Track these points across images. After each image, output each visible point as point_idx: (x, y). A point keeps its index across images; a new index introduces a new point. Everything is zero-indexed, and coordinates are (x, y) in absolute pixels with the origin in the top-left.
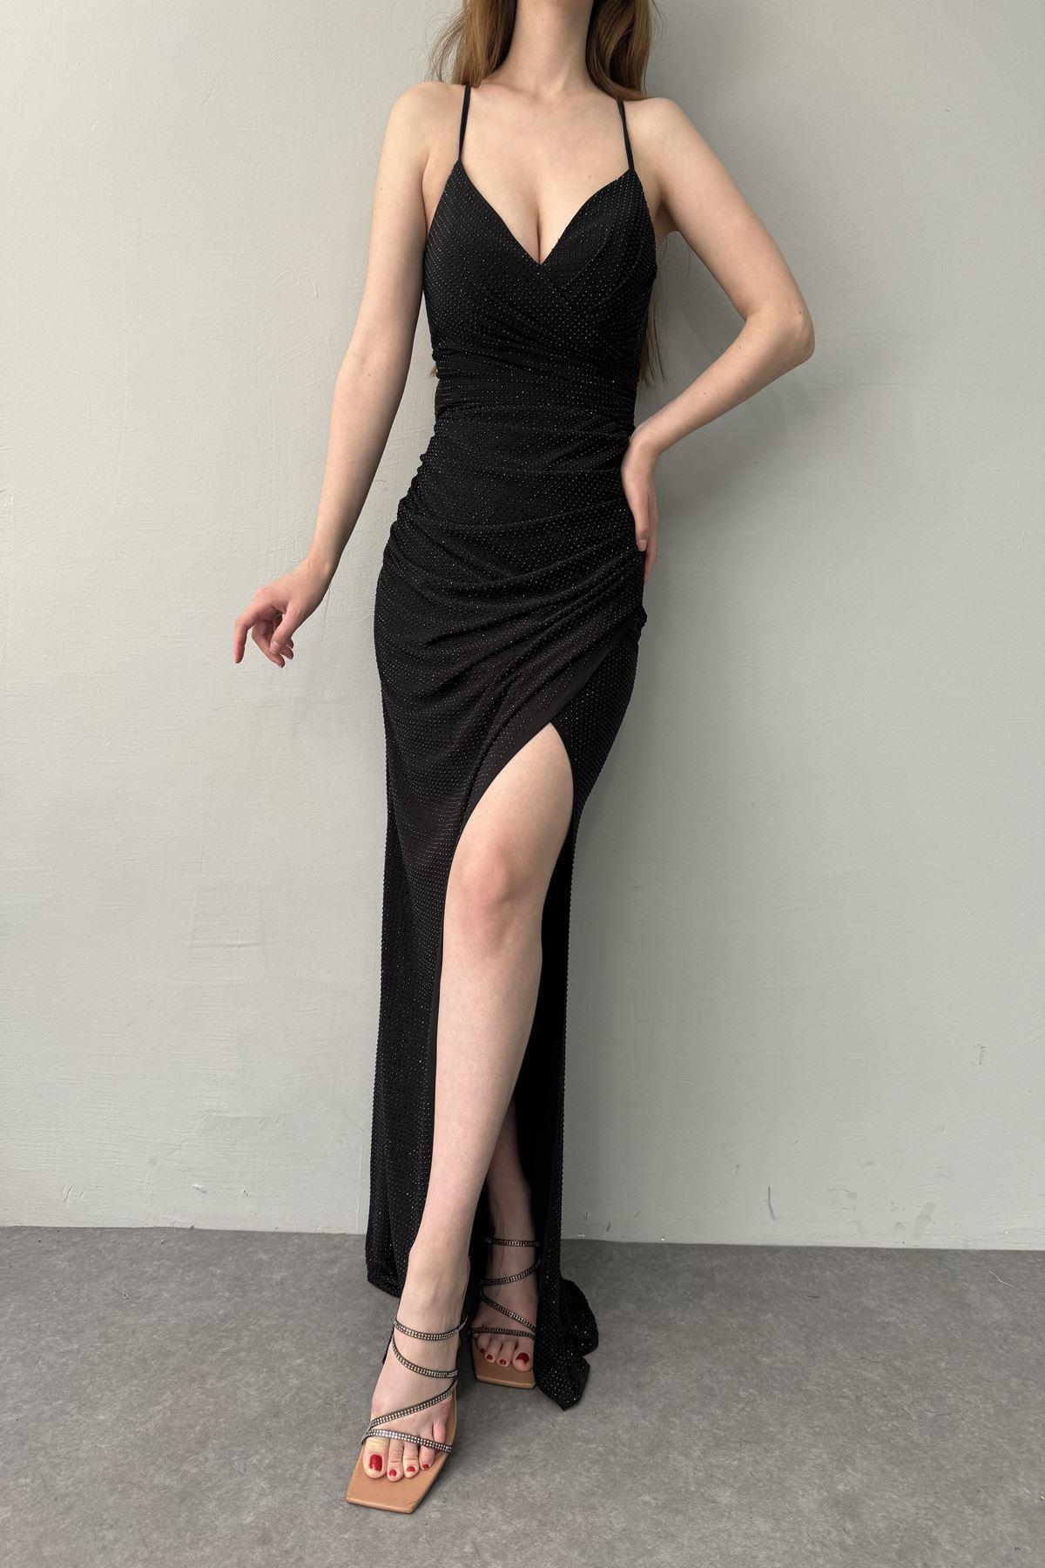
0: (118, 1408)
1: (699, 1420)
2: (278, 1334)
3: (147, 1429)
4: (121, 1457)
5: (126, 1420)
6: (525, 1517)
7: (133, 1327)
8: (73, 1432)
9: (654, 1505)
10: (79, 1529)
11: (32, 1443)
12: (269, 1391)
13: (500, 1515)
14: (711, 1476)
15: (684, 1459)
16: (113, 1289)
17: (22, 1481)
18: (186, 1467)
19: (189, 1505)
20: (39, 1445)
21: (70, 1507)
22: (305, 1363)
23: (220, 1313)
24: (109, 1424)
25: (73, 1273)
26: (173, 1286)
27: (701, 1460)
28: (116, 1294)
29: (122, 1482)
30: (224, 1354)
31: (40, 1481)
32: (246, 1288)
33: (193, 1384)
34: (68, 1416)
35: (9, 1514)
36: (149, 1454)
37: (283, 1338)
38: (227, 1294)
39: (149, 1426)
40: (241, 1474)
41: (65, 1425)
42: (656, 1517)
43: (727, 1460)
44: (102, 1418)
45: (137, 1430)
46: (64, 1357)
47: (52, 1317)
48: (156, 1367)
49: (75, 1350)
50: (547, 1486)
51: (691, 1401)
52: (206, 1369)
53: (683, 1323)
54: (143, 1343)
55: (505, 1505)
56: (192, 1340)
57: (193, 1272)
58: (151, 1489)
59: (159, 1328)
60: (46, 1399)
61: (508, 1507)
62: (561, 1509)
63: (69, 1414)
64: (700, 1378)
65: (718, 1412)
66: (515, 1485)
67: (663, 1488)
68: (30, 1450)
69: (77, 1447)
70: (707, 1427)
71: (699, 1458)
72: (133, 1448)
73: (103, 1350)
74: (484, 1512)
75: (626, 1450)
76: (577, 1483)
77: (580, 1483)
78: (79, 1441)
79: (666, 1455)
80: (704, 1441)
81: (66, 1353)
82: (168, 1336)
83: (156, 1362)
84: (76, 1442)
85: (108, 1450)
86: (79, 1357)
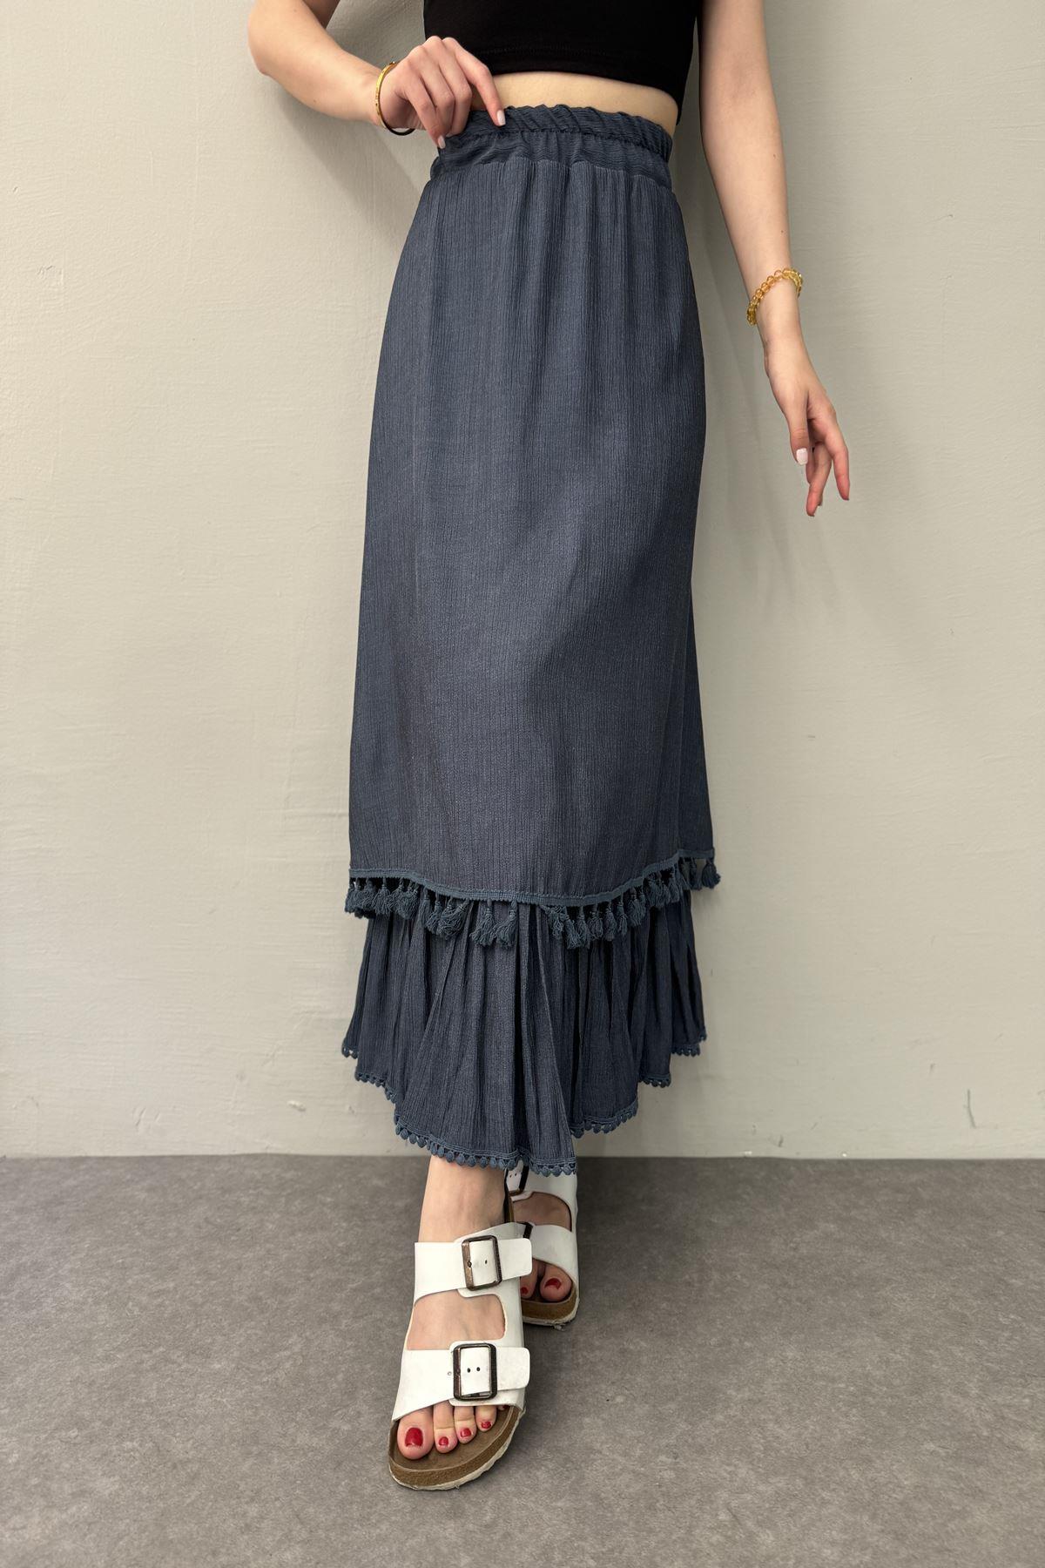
1: (962, 1352)
3: (277, 1379)
4: (250, 1412)
5: (248, 1369)
6: (784, 1474)
7: (239, 1261)
8: (184, 1384)
9: (944, 1454)
10: (210, 1504)
11: (134, 1398)
13: (751, 1473)
14: (1003, 1418)
15: (961, 1399)
16: (207, 1220)
17: (128, 1445)
18: (334, 1424)
19: (349, 1469)
20: (144, 1401)
21: (194, 1477)
23: (341, 1244)
24: (228, 1374)
25: (155, 1205)
26: (277, 1216)
27: (983, 1398)
28: (210, 1226)
29: (256, 1443)
30: (355, 1290)
31: (151, 1444)
32: (366, 1217)
33: (324, 1325)
34: (175, 1365)
35: (117, 1486)
36: (284, 1408)
38: (344, 1224)
39: (279, 1376)
41: (172, 1376)
42: (950, 1469)
43: (1014, 1397)
44: (217, 1366)
45: (265, 1380)
46: (159, 1296)
47: (137, 1252)
48: (275, 1307)
49: (171, 1289)
50: (800, 1435)
51: (943, 1330)
52: (336, 1308)
53: (901, 1243)
54: (253, 1279)
55: (754, 1460)
56: (312, 1275)
57: (299, 1201)
58: (295, 1451)
59: (270, 1262)
60: (143, 1346)
61: (758, 1463)
62: (827, 1462)
63: (176, 1362)
64: (944, 1303)
65: (982, 1342)
66: (759, 1435)
67: (948, 1433)
68: (132, 1407)
69: (191, 1403)
70: (975, 1360)
71: (979, 1397)
72: (262, 1401)
73: (205, 1288)
74: (729, 1469)
75: (885, 1389)
76: (837, 1431)
77: (840, 1430)
78: (193, 1395)
79: (937, 1393)
80: (977, 1376)
81: (160, 1293)
82: (281, 1271)
83: (274, 1300)
84: (189, 1396)
85: (232, 1406)
86: (178, 1296)
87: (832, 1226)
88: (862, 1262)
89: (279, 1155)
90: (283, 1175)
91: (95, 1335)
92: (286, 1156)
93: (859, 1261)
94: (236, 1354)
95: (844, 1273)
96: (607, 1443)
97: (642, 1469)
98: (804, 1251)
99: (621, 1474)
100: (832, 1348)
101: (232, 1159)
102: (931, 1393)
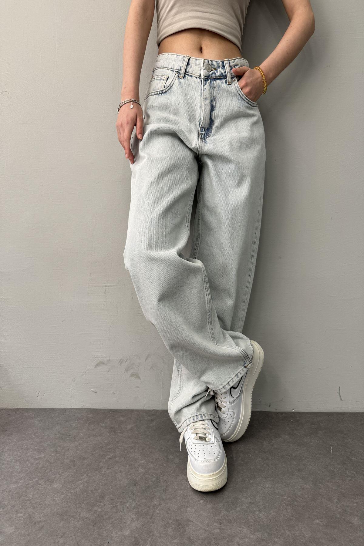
0: (62, 482)
1: (332, 485)
2: (132, 450)
3: (76, 491)
4: (65, 504)
5: (66, 487)
6: (261, 531)
7: (69, 447)
8: (43, 492)
9: (322, 524)
10: (46, 538)
11: (24, 497)
12: (130, 474)
13: (248, 531)
14: (346, 511)
15: (330, 503)
16: (59, 432)
17: (19, 515)
18: (95, 508)
19: (98, 526)
20: (27, 498)
21: (42, 527)
22: (145, 462)
23: (106, 441)
24: (59, 489)
25: (41, 426)
26: (85, 431)
27: (338, 503)
28: (60, 434)
29: (66, 515)
30: (109, 458)
31: (28, 515)
32: (117, 432)
33: (96, 472)
34: (40, 485)
35: (13, 531)
36: (78, 502)
37: (135, 452)
38: (108, 434)
40: (122, 512)
41: (39, 490)
42: (324, 530)
43: (351, 503)
44: (56, 486)
45: (72, 492)
46: (38, 460)
47: (33, 443)
48: (79, 464)
49: (43, 457)
50: (268, 516)
51: (325, 477)
52: (101, 465)
53: (312, 443)
54: (73, 454)
55: (250, 526)
56: (94, 453)
57: (93, 425)
58: (80, 519)
59: (80, 448)
60: (30, 478)
61: (251, 527)
62: (278, 527)
63: (41, 484)
64: (326, 467)
65: (340, 481)
66: (253, 516)
67: (324, 516)
68: (23, 501)
69: (44, 499)
70: (337, 488)
71: (337, 502)
72: (70, 500)
73: (55, 457)
74: (240, 529)
75: (302, 499)
76: (282, 515)
77: (283, 515)
78: (45, 496)
79: (321, 500)
80: (337, 495)
81: (39, 458)
82: (83, 451)
83: (79, 462)
84: (44, 497)
85: (59, 501)
86: (45, 460)
87: (287, 436)
88: (297, 450)
89: (87, 409)
90: (88, 416)
91: (13, 474)
92: (90, 409)
93: (296, 450)
94: (63, 482)
95: (290, 454)
96: (195, 518)
97: (207, 528)
98: (275, 446)
99: (199, 530)
100: (283, 483)
101: (71, 410)
102: (319, 500)
